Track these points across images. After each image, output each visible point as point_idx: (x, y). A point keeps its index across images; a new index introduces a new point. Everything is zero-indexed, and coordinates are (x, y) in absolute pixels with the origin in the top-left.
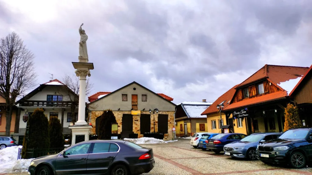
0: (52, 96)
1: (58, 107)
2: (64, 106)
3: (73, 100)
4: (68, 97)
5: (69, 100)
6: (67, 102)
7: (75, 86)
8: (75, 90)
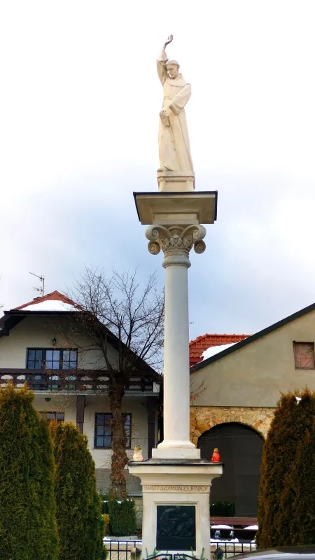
0: (45, 350)
1: (64, 393)
2: (86, 389)
3: (115, 367)
4: (99, 352)
5: (102, 365)
6: (96, 374)
7: (120, 311)
8: (120, 326)
